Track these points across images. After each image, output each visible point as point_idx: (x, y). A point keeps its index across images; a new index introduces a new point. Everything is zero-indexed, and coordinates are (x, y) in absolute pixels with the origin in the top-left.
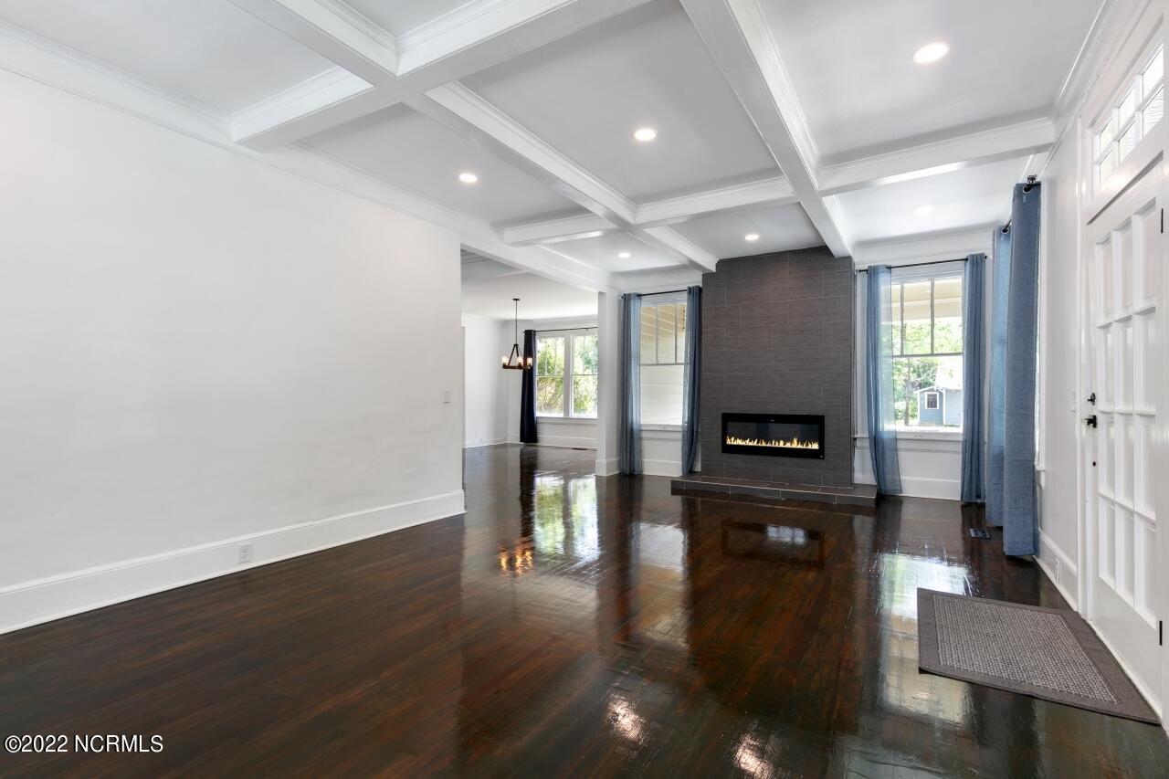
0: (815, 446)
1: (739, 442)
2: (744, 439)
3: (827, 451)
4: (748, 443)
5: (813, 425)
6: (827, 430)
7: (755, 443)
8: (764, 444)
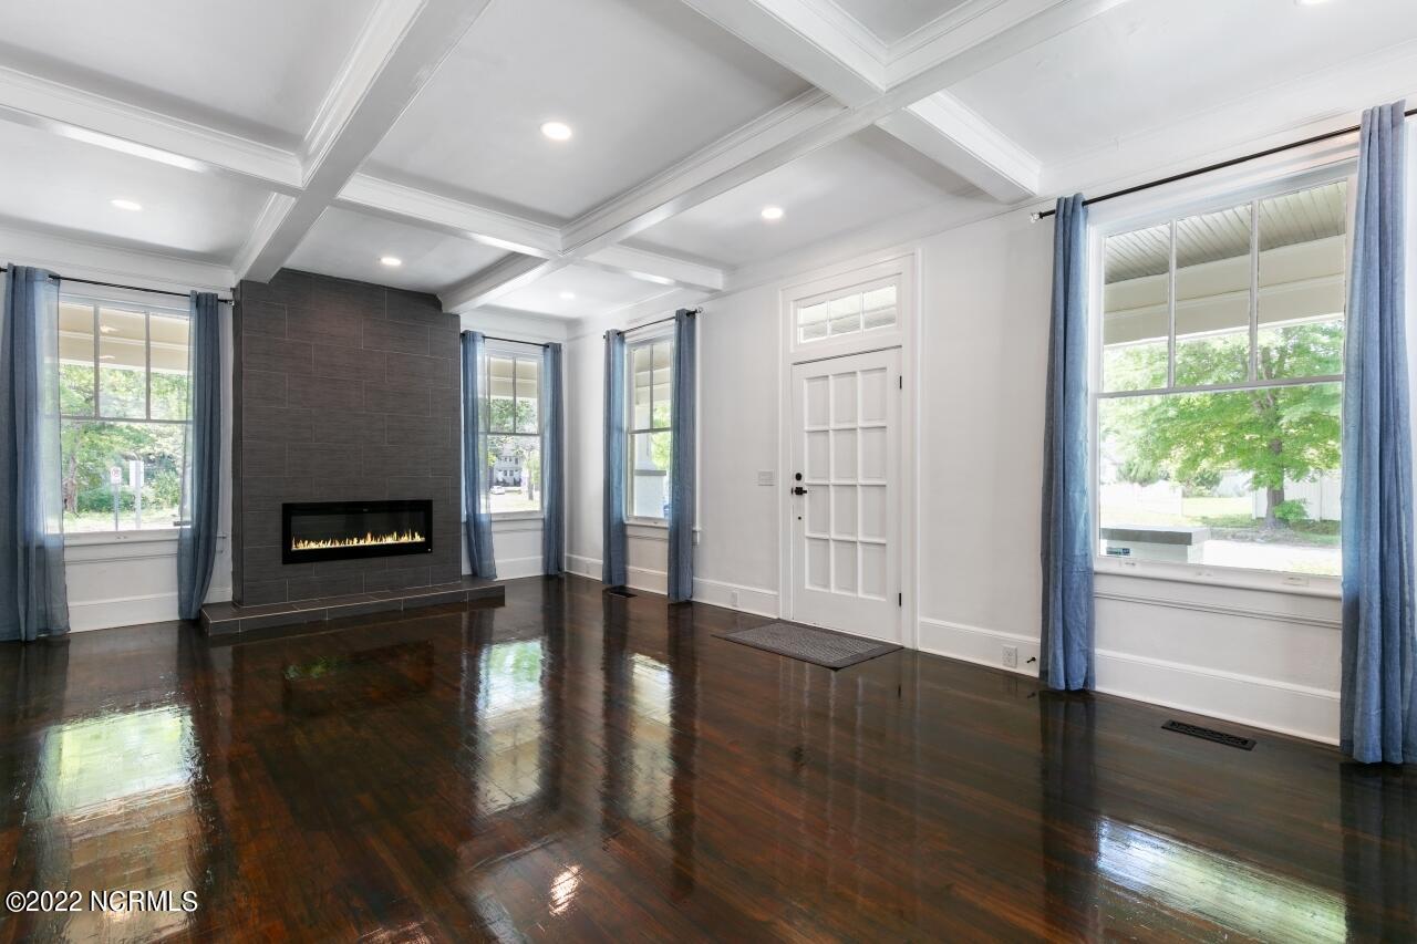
0: (418, 539)
1: (313, 546)
2: (318, 541)
3: (435, 542)
4: (322, 545)
5: (417, 512)
6: (436, 517)
7: (328, 545)
8: (338, 545)
